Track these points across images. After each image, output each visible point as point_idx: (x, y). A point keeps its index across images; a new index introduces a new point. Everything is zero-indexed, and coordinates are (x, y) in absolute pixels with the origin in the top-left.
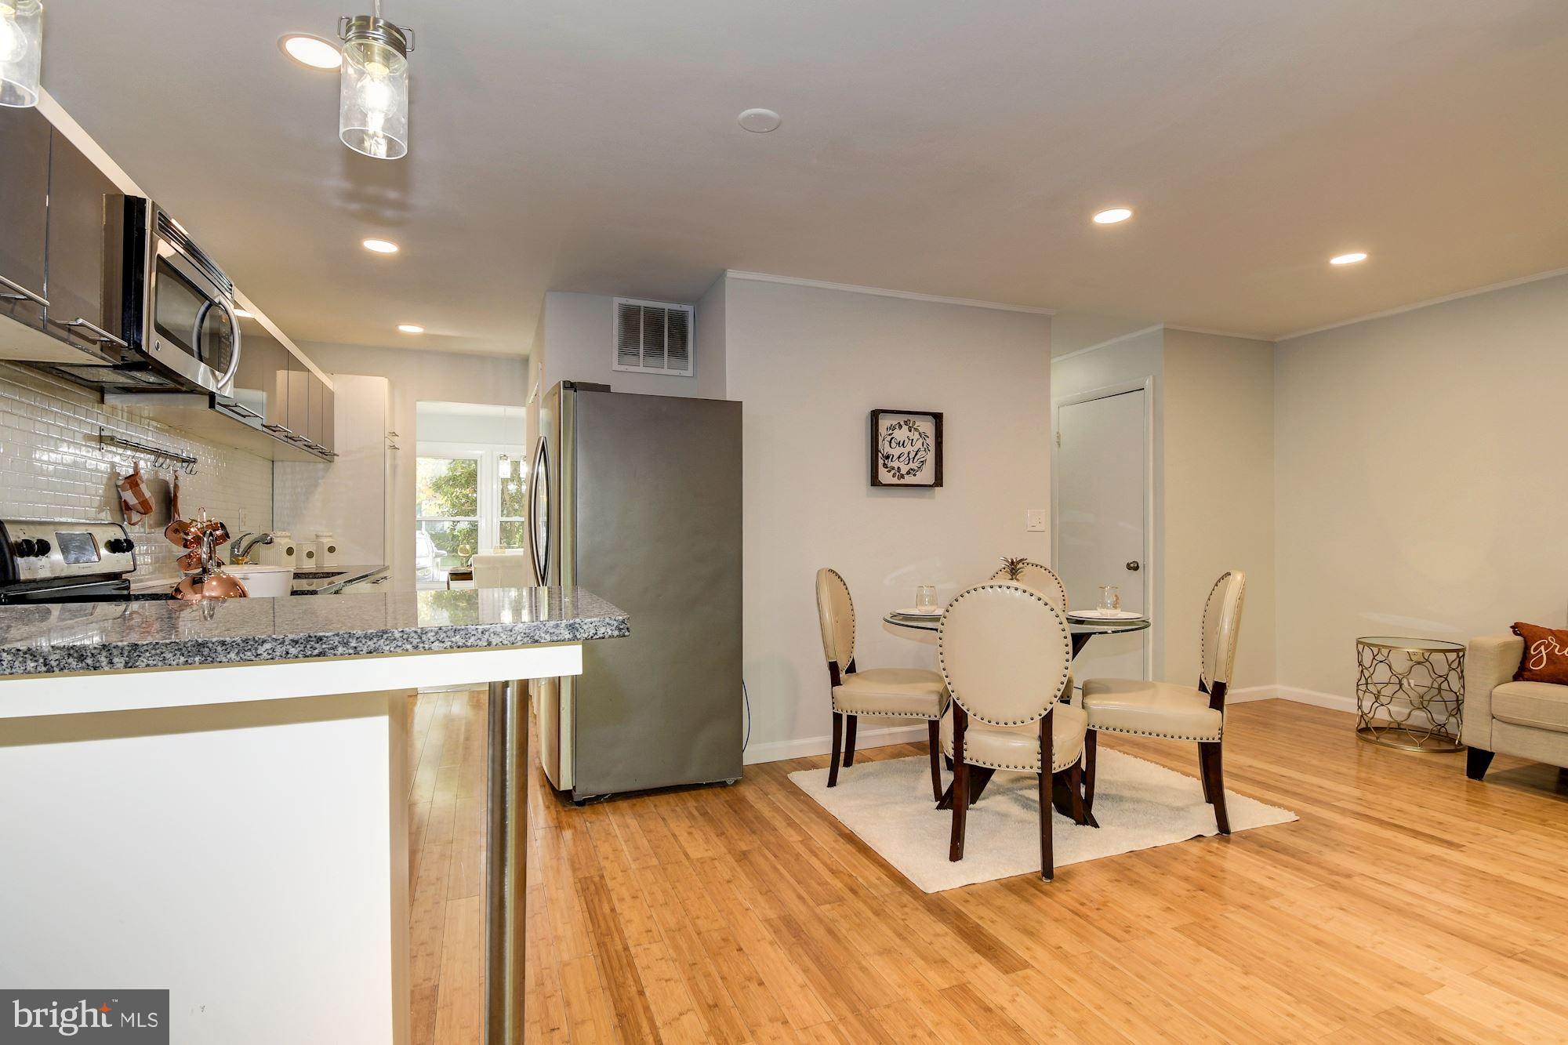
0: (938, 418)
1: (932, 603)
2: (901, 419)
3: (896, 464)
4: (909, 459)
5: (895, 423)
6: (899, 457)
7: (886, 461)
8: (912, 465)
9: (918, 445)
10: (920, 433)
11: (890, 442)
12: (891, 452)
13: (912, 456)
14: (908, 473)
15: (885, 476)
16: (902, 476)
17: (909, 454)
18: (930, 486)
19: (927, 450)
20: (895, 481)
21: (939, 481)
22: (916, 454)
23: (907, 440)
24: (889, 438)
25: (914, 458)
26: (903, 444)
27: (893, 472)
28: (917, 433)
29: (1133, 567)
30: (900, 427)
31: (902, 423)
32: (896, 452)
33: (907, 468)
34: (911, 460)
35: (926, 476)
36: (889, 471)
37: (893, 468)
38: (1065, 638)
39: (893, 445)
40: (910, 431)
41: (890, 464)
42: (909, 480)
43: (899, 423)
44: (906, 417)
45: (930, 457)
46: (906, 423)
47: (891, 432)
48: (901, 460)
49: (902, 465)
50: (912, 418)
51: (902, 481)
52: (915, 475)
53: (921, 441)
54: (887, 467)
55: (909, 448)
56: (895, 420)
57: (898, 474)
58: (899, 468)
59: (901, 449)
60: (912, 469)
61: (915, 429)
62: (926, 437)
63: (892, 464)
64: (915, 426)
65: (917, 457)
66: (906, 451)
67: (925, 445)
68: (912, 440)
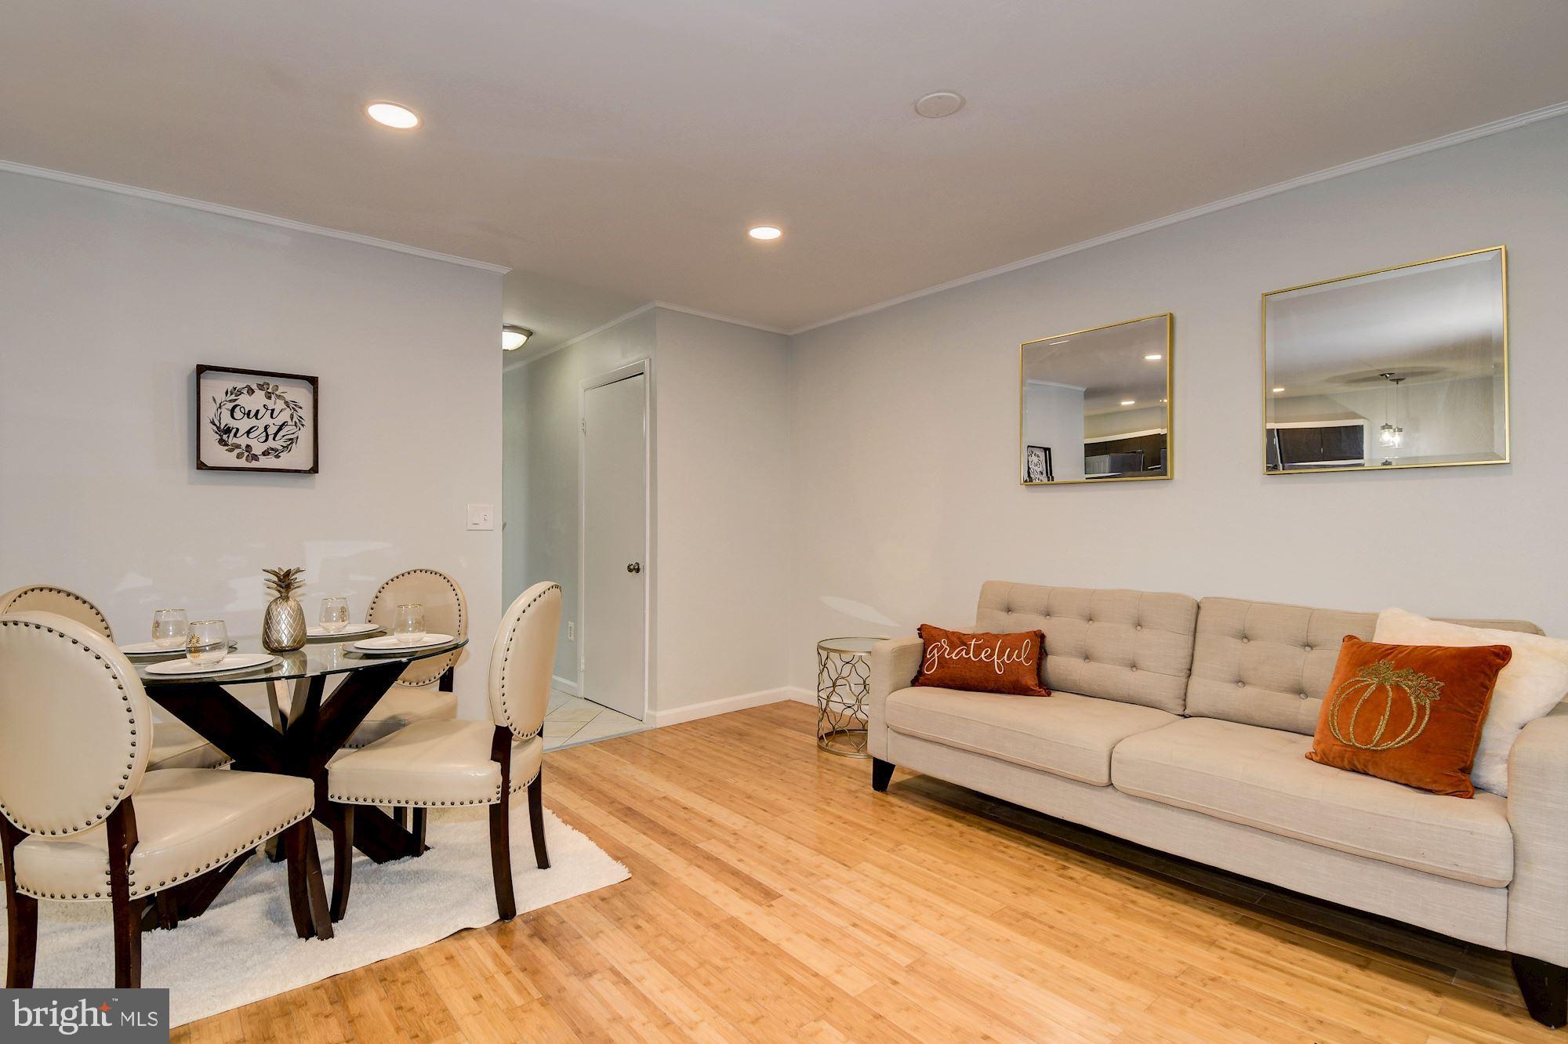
0: (313, 383)
2: (253, 381)
3: (243, 441)
4: (267, 436)
5: (240, 385)
6: (248, 432)
7: (225, 437)
8: (271, 443)
9: (285, 416)
10: (287, 403)
11: (232, 411)
12: (233, 424)
13: (272, 431)
14: (264, 454)
16: (255, 458)
17: (265, 429)
18: (305, 472)
19: (299, 424)
20: (243, 463)
22: (280, 429)
23: (262, 411)
24: (230, 406)
25: (276, 434)
26: (256, 415)
27: (237, 451)
28: (280, 404)
29: (635, 569)
30: (251, 392)
31: (254, 387)
32: (244, 425)
33: (265, 447)
34: (271, 437)
35: (296, 457)
36: (231, 450)
37: (238, 446)
39: (238, 414)
40: (270, 398)
41: (232, 440)
42: (265, 462)
43: (248, 386)
44: (261, 380)
45: (305, 435)
46: (261, 387)
47: (233, 397)
48: (251, 435)
49: (253, 443)
50: (272, 381)
51: (254, 464)
52: (278, 457)
53: (288, 412)
54: (227, 445)
55: (267, 420)
56: (240, 382)
57: (246, 454)
58: (248, 446)
59: (253, 422)
60: (272, 449)
61: (279, 397)
62: (297, 409)
63: (235, 441)
64: (277, 393)
65: (281, 433)
66: (261, 424)
67: (295, 419)
68: (273, 410)
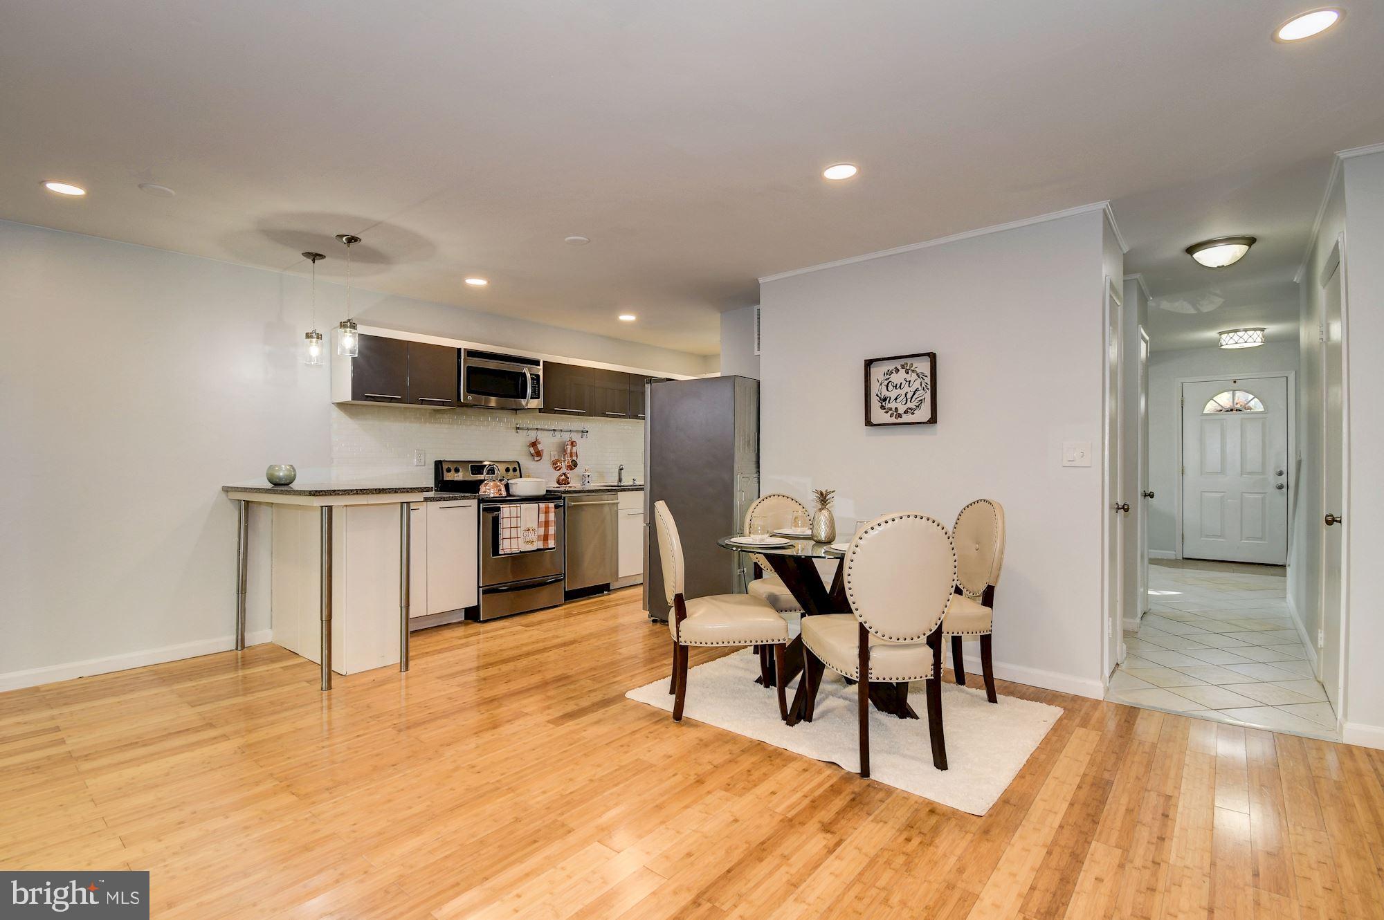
0: (932, 357)
2: (898, 363)
3: (893, 405)
4: (907, 400)
5: (891, 368)
6: (896, 399)
7: (884, 403)
9: (916, 385)
10: (918, 374)
11: (887, 386)
12: (888, 394)
13: (909, 396)
14: (905, 413)
15: (878, 416)
16: (900, 416)
17: (906, 395)
18: (928, 422)
19: (926, 389)
20: (893, 420)
21: (933, 420)
22: (914, 394)
23: (904, 382)
24: (886, 382)
25: (912, 398)
26: (900, 386)
27: (890, 412)
28: (914, 375)
30: (897, 371)
31: (899, 367)
32: (893, 394)
33: (905, 408)
34: (909, 400)
35: (924, 414)
36: (887, 412)
37: (891, 409)
39: (890, 388)
40: (908, 373)
41: (887, 405)
42: (906, 418)
43: (896, 368)
44: (903, 361)
45: (928, 395)
46: (903, 367)
47: (888, 377)
48: (898, 401)
49: (899, 406)
50: (909, 361)
51: (900, 420)
52: (913, 414)
53: (919, 381)
54: (885, 409)
55: (906, 389)
56: (890, 366)
57: (895, 413)
58: (896, 408)
59: (899, 391)
60: (910, 409)
61: (913, 371)
62: (924, 378)
63: (890, 406)
64: (912, 369)
65: (915, 397)
66: (902, 392)
67: (923, 385)
68: (910, 381)
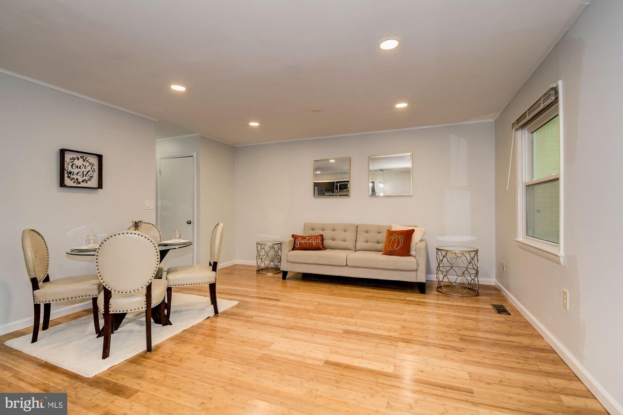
0: (100, 157)
1: (94, 243)
2: (79, 155)
3: (75, 177)
4: (83, 175)
5: (75, 156)
6: (77, 174)
7: (69, 175)
8: (85, 178)
9: (89, 168)
10: (90, 163)
11: (72, 166)
12: (72, 170)
13: (85, 173)
14: (83, 181)
15: (68, 182)
16: (79, 183)
17: (83, 172)
18: (96, 188)
19: (94, 171)
20: (75, 185)
21: (100, 186)
22: (87, 173)
23: (82, 166)
24: (71, 164)
25: (86, 175)
26: (80, 167)
27: (73, 180)
28: (88, 164)
29: (189, 223)
30: (78, 159)
31: (79, 157)
32: (76, 171)
33: (82, 179)
34: (85, 176)
35: (94, 183)
36: (71, 180)
37: (74, 179)
38: (157, 252)
39: (74, 167)
40: (84, 161)
41: (72, 176)
42: (83, 185)
43: (77, 157)
44: (82, 155)
45: (96, 175)
46: (81, 157)
47: (72, 161)
48: (78, 175)
49: (79, 177)
50: (85, 155)
51: (79, 185)
52: (87, 183)
53: (90, 167)
54: (70, 178)
55: (83, 169)
56: (75, 155)
57: (76, 181)
58: (77, 179)
59: (79, 170)
60: (85, 180)
61: (87, 161)
62: (93, 166)
63: (73, 177)
64: (87, 160)
65: (88, 174)
66: (81, 171)
67: (92, 169)
68: (85, 166)
